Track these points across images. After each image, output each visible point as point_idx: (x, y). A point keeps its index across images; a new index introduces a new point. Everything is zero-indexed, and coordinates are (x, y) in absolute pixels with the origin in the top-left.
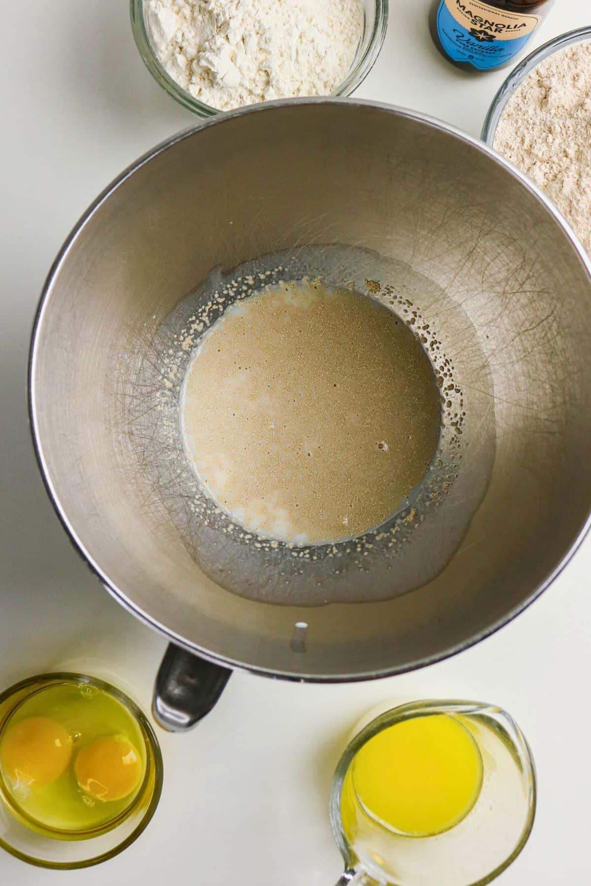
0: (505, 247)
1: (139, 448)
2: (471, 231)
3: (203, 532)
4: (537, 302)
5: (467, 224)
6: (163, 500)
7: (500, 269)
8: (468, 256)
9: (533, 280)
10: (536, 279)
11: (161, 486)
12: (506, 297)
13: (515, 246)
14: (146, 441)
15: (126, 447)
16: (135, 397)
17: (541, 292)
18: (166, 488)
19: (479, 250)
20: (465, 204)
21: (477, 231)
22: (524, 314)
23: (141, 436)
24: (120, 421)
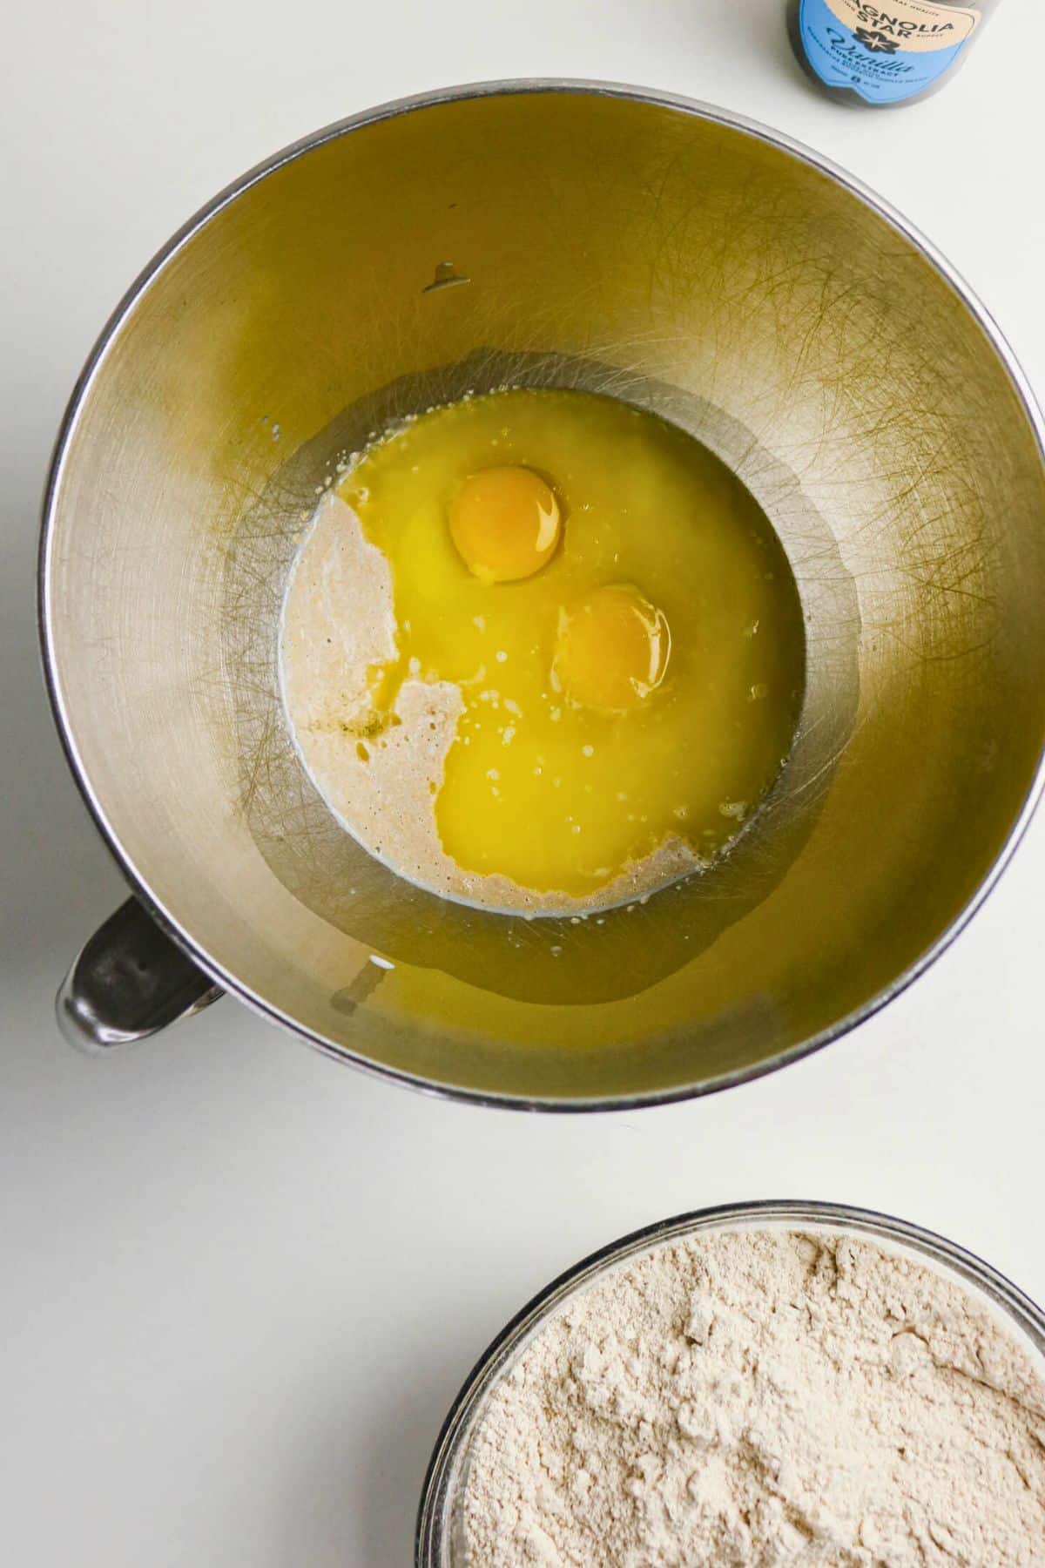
0: (958, 504)
1: (235, 586)
2: (915, 459)
3: (279, 767)
4: (973, 616)
5: (913, 442)
6: (235, 687)
7: (938, 540)
8: (895, 501)
9: (980, 577)
10: (985, 577)
11: (244, 664)
12: (929, 592)
13: (973, 507)
14: (251, 581)
15: (214, 574)
16: (265, 502)
17: (985, 600)
18: (252, 671)
19: (917, 496)
20: (922, 406)
21: (925, 462)
22: (945, 631)
23: (247, 569)
24: (221, 528)
